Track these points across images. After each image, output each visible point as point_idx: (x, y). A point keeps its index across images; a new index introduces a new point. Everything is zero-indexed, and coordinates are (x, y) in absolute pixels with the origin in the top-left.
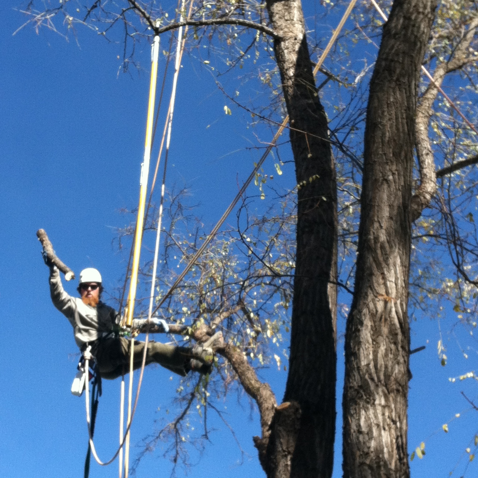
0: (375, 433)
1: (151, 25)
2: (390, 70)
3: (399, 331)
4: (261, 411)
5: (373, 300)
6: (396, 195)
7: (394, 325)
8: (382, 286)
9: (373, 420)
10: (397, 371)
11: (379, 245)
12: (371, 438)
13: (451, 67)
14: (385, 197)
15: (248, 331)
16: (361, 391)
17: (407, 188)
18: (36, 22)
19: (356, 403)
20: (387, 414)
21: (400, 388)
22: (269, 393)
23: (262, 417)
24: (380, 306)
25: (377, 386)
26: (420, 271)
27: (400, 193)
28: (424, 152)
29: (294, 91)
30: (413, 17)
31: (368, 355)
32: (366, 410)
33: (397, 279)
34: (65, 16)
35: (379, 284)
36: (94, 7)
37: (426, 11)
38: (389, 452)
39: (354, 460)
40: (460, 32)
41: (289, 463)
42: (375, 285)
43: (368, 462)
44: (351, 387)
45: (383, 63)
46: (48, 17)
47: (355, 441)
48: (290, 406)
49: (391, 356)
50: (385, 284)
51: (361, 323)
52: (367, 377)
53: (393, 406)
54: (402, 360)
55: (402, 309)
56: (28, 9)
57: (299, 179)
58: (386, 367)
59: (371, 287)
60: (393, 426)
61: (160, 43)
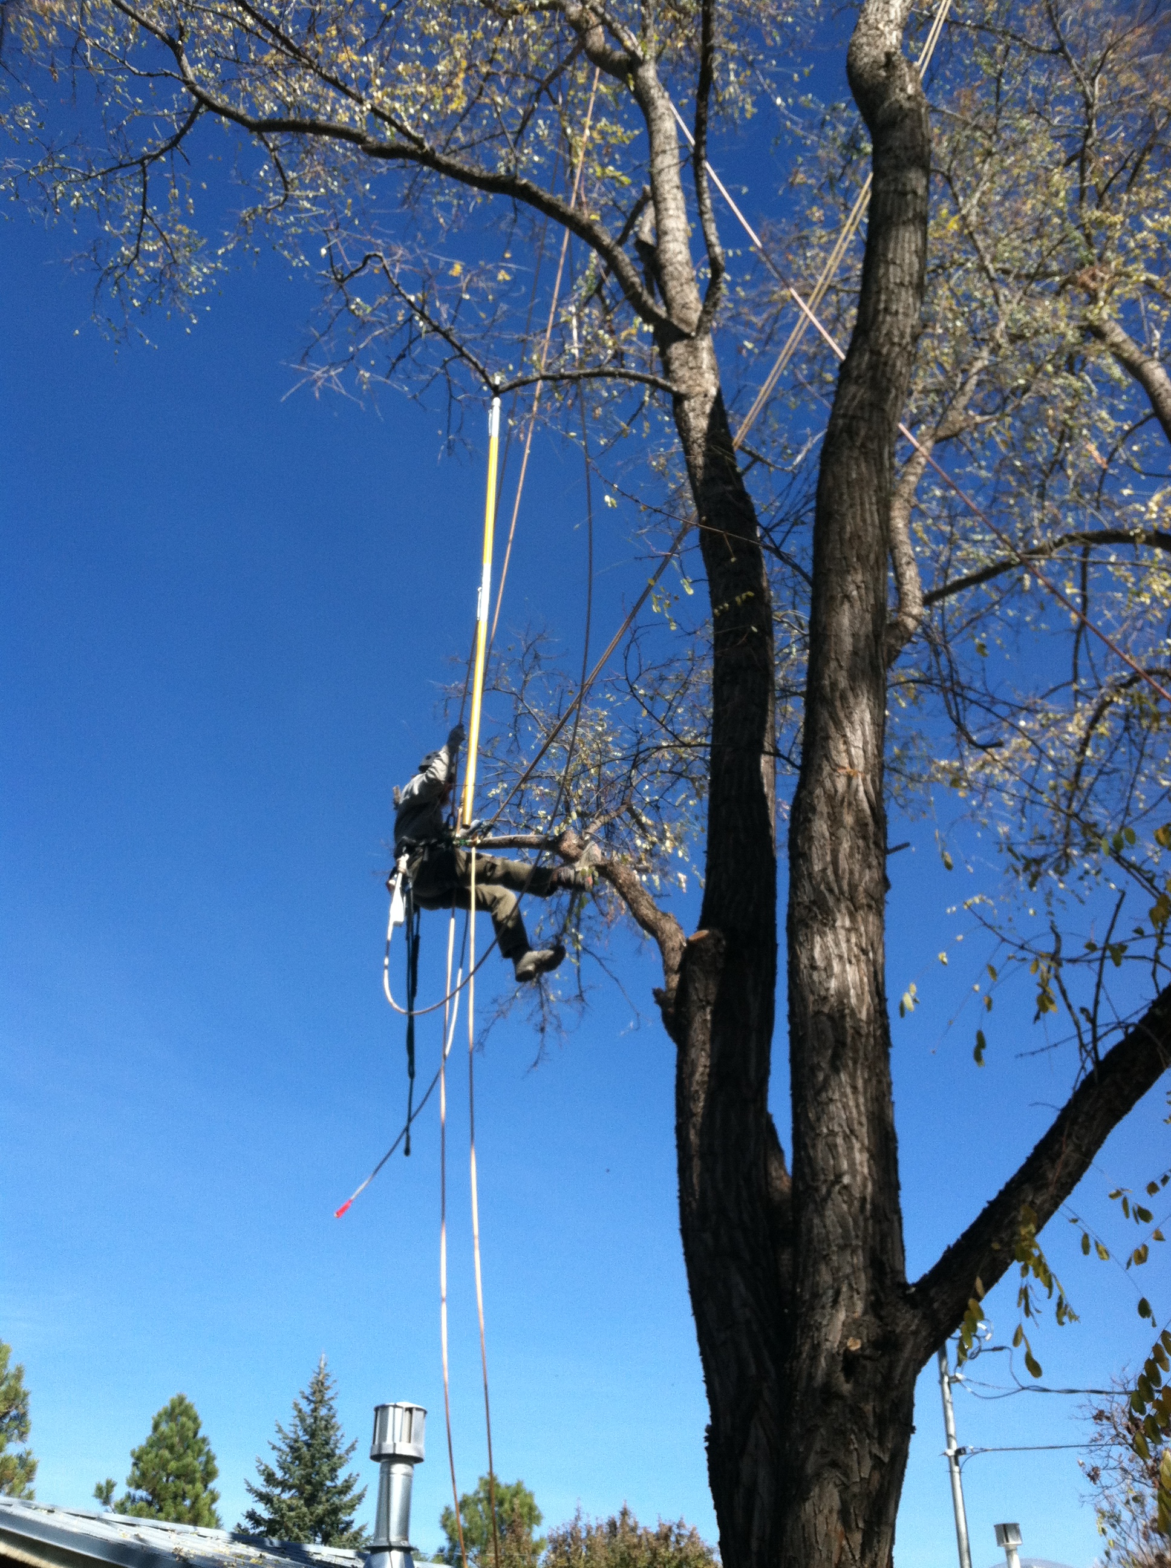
0: (836, 967)
1: (488, 383)
2: (851, 432)
3: (870, 820)
4: (663, 953)
5: (830, 775)
6: (863, 619)
7: (863, 811)
8: (844, 754)
9: (833, 950)
10: (867, 878)
11: (838, 694)
12: (830, 975)
13: (941, 433)
14: (846, 621)
15: (639, 842)
16: (815, 909)
17: (879, 610)
18: (315, 381)
19: (807, 926)
20: (853, 940)
21: (873, 903)
22: (674, 926)
23: (665, 962)
24: (841, 784)
25: (838, 900)
26: (896, 750)
27: (868, 616)
28: (904, 560)
29: (704, 474)
30: (885, 351)
31: (824, 855)
32: (822, 935)
33: (865, 743)
34: (358, 370)
35: (839, 752)
36: (401, 357)
37: (904, 342)
38: (857, 995)
39: (806, 1007)
40: (955, 383)
41: (709, 1017)
42: (834, 753)
43: (826, 1010)
44: (799, 904)
45: (840, 422)
46: (333, 373)
47: (806, 980)
48: (707, 936)
49: (858, 857)
50: (848, 752)
51: (813, 810)
52: (822, 887)
53: (862, 929)
54: (875, 863)
55: (874, 787)
56: (302, 362)
57: (715, 603)
58: (851, 872)
59: (828, 757)
60: (863, 957)
61: (502, 409)
